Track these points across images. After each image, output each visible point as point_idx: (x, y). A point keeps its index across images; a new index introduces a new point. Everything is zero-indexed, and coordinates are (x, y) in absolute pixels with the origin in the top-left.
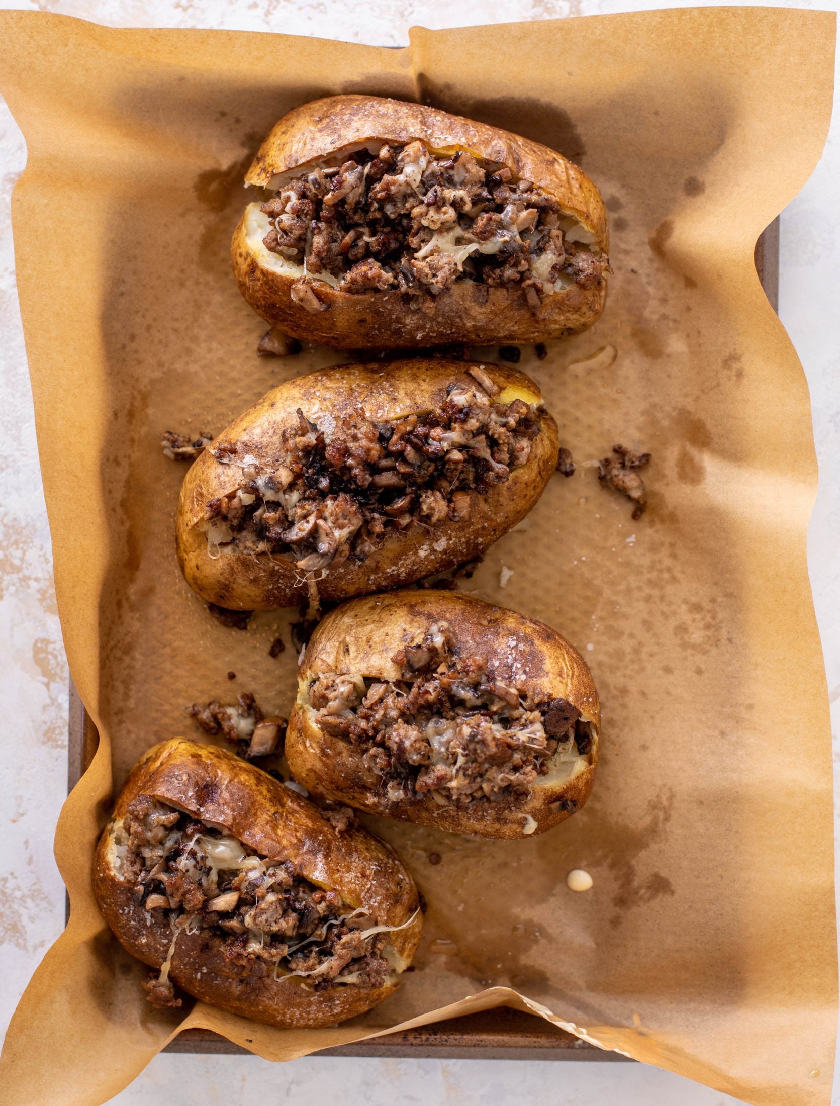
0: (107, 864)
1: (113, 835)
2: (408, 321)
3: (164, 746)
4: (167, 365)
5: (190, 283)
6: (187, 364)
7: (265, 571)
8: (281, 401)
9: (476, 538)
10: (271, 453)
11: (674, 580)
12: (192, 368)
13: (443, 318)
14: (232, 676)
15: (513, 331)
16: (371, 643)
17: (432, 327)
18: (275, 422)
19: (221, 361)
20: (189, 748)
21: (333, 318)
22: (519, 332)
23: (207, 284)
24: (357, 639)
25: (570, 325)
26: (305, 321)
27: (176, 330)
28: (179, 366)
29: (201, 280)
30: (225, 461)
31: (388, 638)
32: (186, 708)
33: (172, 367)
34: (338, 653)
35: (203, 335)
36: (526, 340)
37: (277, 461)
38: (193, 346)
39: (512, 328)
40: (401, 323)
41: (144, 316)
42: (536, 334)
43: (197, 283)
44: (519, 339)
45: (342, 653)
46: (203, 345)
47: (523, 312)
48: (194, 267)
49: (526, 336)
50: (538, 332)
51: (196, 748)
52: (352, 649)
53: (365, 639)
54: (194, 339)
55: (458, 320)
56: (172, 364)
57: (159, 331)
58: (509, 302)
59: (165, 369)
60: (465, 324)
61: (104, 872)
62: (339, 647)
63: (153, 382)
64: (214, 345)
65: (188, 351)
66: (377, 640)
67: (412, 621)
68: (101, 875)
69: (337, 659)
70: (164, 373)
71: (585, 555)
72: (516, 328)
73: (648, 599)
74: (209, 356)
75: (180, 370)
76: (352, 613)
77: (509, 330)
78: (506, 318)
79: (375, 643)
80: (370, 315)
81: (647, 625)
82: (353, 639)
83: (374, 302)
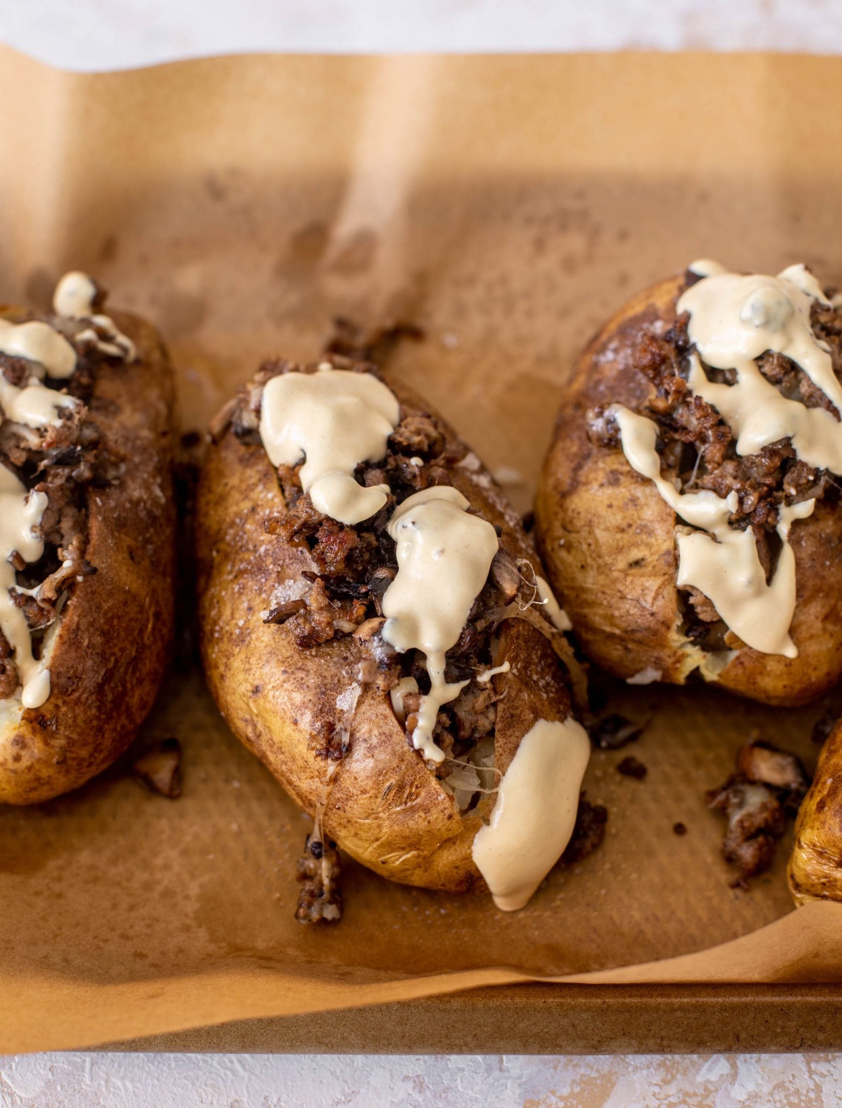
4: (189, 921)
5: (57, 888)
6: (187, 897)
7: (520, 691)
10: (333, 670)
11: (504, 280)
12: (194, 889)
14: (680, 829)
16: (624, 525)
18: (285, 672)
19: (185, 852)
23: (61, 868)
24: (620, 550)
27: (132, 908)
28: (191, 907)
29: (55, 874)
30: (346, 739)
31: (615, 503)
32: (737, 898)
33: (192, 916)
34: (642, 576)
35: (141, 876)
38: (160, 888)
41: (106, 941)
43: (59, 879)
45: (644, 570)
46: (158, 876)
48: (33, 882)
52: (635, 554)
53: (619, 536)
54: (148, 887)
56: (186, 915)
57: (132, 927)
59: (194, 924)
62: (634, 576)
63: (213, 940)
64: (159, 861)
65: (167, 894)
66: (619, 517)
67: (586, 484)
69: (654, 574)
70: (200, 926)
71: (473, 390)
73: (530, 314)
74: (176, 868)
75: (197, 906)
76: (579, 576)
79: (624, 518)
81: (565, 313)
82: (620, 558)
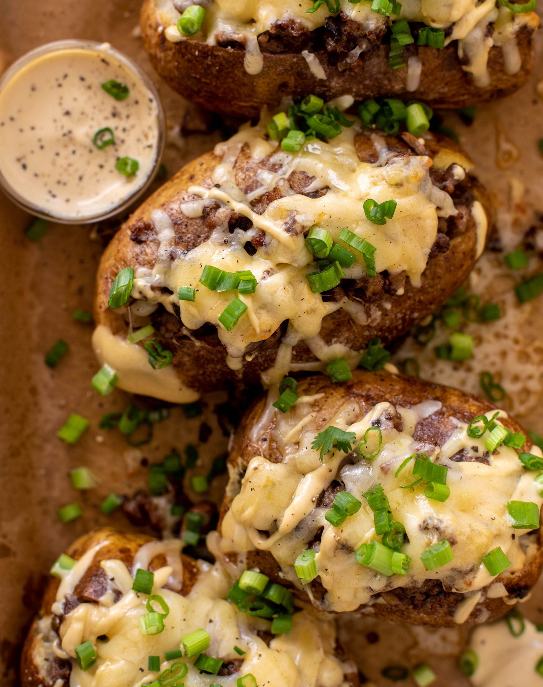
0: (36, 667)
1: (40, 636)
2: (333, 84)
3: (90, 539)
8: (200, 173)
9: (412, 312)
13: (371, 80)
15: (443, 93)
17: (359, 90)
20: (117, 542)
21: (252, 83)
22: (450, 94)
25: (502, 86)
26: (222, 90)
36: (456, 103)
37: (199, 237)
39: (442, 91)
40: (325, 86)
42: (466, 97)
44: (449, 103)
47: (454, 72)
49: (456, 99)
50: (469, 94)
51: (124, 541)
55: (386, 82)
58: (440, 61)
60: (393, 87)
61: (33, 676)
68: (30, 678)
72: (446, 89)
77: (440, 93)
78: (436, 79)
80: (293, 78)
83: (297, 63)
